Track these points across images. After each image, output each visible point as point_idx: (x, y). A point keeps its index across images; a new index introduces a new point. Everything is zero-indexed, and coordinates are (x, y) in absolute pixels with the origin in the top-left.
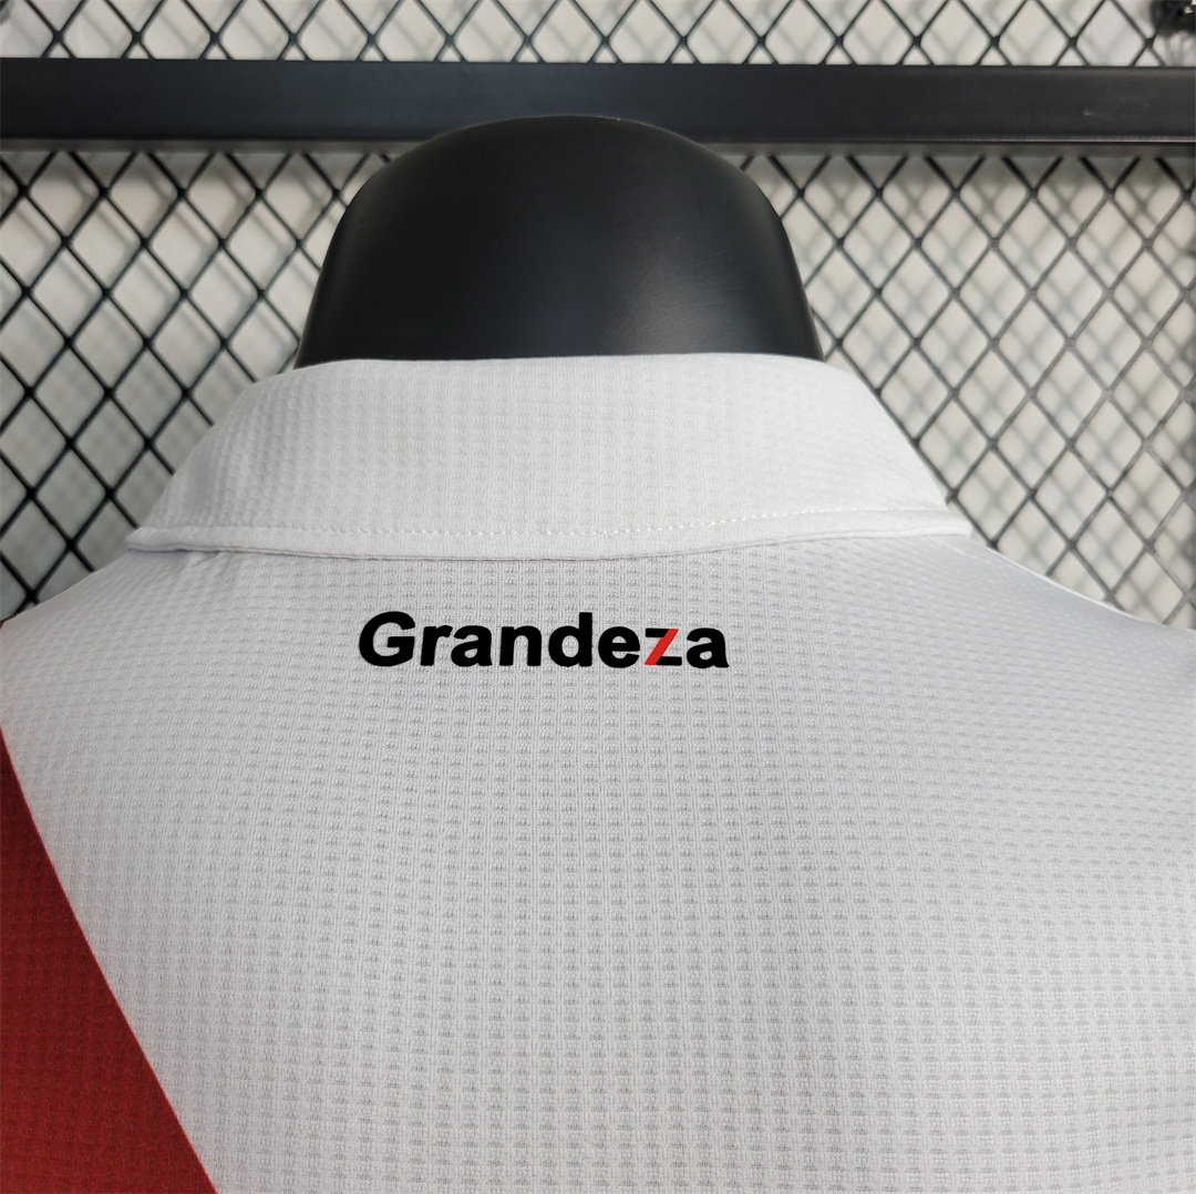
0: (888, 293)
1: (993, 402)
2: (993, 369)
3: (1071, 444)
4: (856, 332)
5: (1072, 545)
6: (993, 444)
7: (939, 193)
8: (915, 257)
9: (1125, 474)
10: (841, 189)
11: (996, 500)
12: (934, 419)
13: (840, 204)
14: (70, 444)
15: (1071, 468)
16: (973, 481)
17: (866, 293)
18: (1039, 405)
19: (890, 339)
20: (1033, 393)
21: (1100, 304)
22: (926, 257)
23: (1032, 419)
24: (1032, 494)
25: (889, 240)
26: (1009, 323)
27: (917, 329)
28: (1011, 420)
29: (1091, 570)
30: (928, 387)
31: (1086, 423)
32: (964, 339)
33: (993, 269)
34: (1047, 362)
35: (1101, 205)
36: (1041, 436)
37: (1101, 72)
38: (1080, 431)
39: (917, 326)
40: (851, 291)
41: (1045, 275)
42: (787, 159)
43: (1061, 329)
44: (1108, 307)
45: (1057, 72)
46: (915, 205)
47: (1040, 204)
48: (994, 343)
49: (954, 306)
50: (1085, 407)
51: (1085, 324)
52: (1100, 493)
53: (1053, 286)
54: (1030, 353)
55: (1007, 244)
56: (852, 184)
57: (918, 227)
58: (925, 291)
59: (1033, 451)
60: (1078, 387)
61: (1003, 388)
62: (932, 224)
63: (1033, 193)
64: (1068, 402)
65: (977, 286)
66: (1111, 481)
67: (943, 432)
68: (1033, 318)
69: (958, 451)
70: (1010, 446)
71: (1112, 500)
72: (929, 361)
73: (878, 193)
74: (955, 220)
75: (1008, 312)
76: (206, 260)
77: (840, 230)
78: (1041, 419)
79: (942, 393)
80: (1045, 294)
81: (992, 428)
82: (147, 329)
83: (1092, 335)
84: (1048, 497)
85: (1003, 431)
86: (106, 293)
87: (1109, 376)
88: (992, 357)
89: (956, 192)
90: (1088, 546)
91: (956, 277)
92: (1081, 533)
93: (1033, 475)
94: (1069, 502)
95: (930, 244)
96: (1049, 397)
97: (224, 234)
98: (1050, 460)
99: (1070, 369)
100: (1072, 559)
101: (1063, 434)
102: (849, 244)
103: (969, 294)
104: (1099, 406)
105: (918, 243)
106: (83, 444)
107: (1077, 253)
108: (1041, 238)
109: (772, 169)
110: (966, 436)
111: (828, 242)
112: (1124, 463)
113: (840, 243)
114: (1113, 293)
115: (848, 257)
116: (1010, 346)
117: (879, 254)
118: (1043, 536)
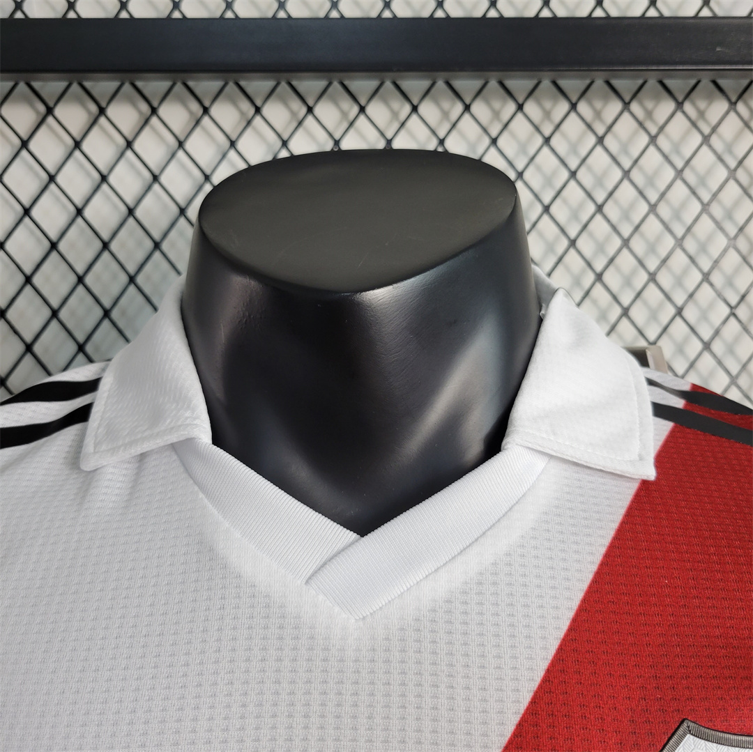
0: (580, 175)
1: (652, 249)
2: (653, 226)
3: (706, 277)
4: (558, 201)
5: (707, 346)
6: (652, 277)
7: (615, 106)
8: (599, 149)
9: (743, 297)
10: (548, 105)
11: (654, 315)
12: (611, 261)
13: (547, 115)
14: (28, 280)
15: (706, 293)
16: (638, 303)
17: (565, 175)
18: (684, 250)
19: (581, 206)
20: (680, 242)
21: (726, 181)
22: (606, 150)
23: (679, 259)
24: (679, 312)
25: (581, 138)
26: (663, 195)
27: (600, 200)
28: (664, 261)
29: (720, 363)
30: (607, 239)
31: (716, 263)
32: (632, 206)
33: (653, 157)
34: (689, 221)
35: (727, 113)
36: (685, 272)
37: (725, 21)
38: (712, 268)
39: (600, 198)
40: (555, 173)
41: (688, 162)
42: (511, 83)
43: (699, 199)
44: (732, 183)
45: (698, 21)
46: (598, 114)
47: (684, 113)
48: (653, 208)
49: (626, 183)
50: (715, 251)
51: (715, 195)
52: (727, 311)
53: (693, 169)
54: (677, 215)
55: (662, 141)
56: (555, 101)
57: (600, 130)
58: (605, 173)
59: (679, 282)
60: (710, 238)
61: (659, 239)
62: (610, 128)
63: (680, 105)
64: (703, 248)
65: (641, 169)
66: (733, 302)
67: (618, 269)
68: (680, 190)
69: (628, 282)
70: (664, 279)
71: (734, 315)
72: (608, 221)
73: (574, 106)
74: (626, 123)
75: (662, 187)
76: (118, 155)
77: (547, 133)
78: (685, 260)
79: (617, 242)
80: (688, 174)
81: (652, 266)
82: (79, 203)
83: (720, 203)
84: (690, 313)
85: (659, 268)
86: (52, 178)
87: (732, 231)
88: (652, 217)
89: (626, 105)
90: (717, 347)
91: (627, 164)
92: (713, 338)
93: (679, 299)
94: (704, 316)
95: (609, 141)
96: (690, 245)
97: (130, 138)
98: (691, 288)
99: (706, 225)
100: (706, 355)
101: (700, 270)
102: (553, 142)
103: (635, 175)
104: (725, 251)
105: (601, 140)
106: (36, 280)
107: (710, 146)
108: (684, 137)
109: (502, 91)
110: (634, 272)
111: (539, 140)
112: (743, 291)
113: (547, 140)
114: (735, 174)
115: (553, 150)
116: (663, 210)
117: (574, 149)
118: (686, 340)
